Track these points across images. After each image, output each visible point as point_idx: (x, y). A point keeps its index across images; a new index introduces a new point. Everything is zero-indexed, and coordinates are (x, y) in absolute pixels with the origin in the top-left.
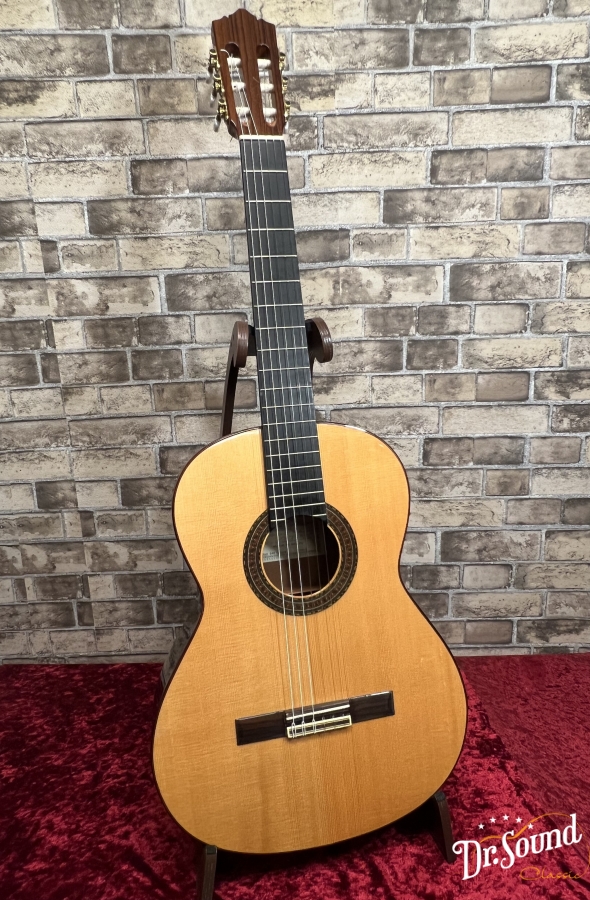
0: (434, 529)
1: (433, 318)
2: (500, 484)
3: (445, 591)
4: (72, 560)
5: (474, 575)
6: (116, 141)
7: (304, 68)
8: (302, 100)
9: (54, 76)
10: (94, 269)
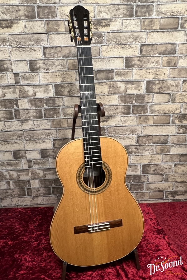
0: (140, 164)
1: (140, 98)
2: (161, 150)
3: (143, 183)
4: (25, 175)
5: (152, 178)
6: (38, 41)
7: (100, 17)
8: (99, 27)
9: (18, 19)
10: (31, 82)
